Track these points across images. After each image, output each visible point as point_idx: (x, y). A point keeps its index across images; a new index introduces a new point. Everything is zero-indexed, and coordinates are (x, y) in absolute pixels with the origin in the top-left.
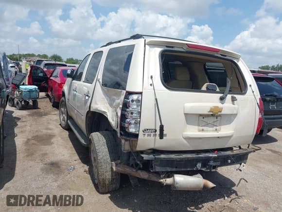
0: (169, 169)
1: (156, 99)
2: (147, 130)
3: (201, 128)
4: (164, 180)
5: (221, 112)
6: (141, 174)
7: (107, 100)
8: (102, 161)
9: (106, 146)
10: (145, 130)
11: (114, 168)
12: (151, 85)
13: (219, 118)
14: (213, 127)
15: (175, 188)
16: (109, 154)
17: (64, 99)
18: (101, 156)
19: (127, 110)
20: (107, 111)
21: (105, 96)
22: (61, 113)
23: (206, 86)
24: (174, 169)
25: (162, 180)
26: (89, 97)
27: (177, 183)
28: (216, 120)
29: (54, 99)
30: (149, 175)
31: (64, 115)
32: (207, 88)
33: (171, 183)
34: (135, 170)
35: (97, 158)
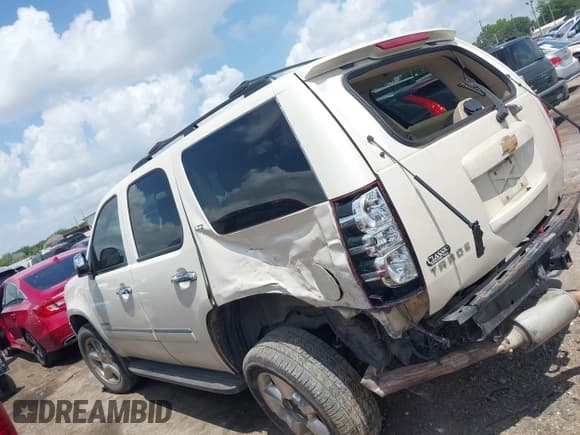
0: (504, 315)
1: (417, 178)
2: (433, 255)
3: (503, 195)
4: (504, 342)
5: (516, 144)
6: (452, 363)
7: (255, 256)
8: (327, 394)
9: (311, 359)
10: (431, 260)
11: (378, 390)
12: (382, 155)
13: (512, 159)
14: (515, 184)
15: (535, 343)
16: (331, 370)
17: (87, 331)
18: (319, 386)
19: (365, 238)
20: (273, 281)
21: (246, 253)
22: (94, 366)
23: (463, 108)
24: (512, 309)
25: (501, 347)
26: (193, 280)
27: (535, 333)
28: (511, 166)
29: (43, 349)
30: (470, 354)
31: (105, 365)
32: (467, 111)
33: (521, 340)
34: (435, 364)
35: (312, 395)
